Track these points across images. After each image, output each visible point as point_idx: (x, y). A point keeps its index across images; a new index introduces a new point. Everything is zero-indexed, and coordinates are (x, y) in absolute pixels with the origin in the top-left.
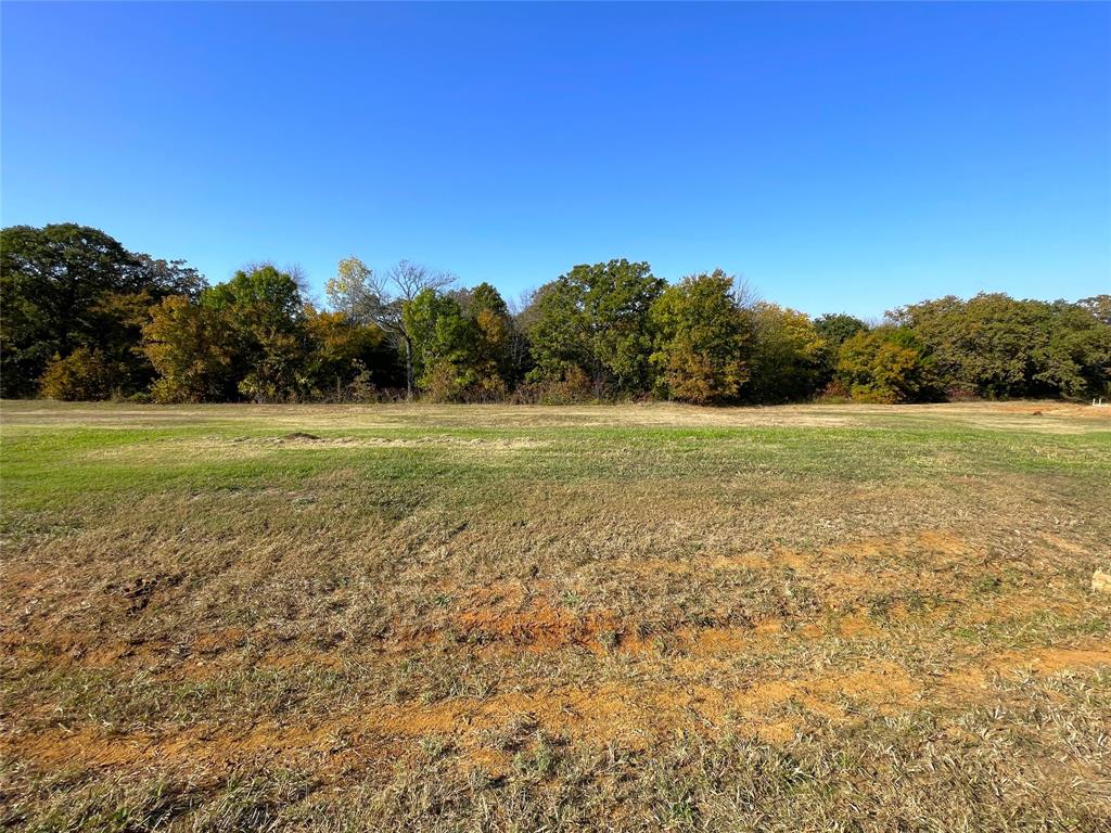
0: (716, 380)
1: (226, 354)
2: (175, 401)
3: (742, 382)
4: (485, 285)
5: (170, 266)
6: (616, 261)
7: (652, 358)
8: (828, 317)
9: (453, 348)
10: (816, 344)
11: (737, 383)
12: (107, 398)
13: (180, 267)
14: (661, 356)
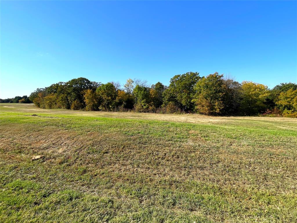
0: (212, 107)
1: (97, 101)
2: (88, 110)
3: (221, 108)
4: (159, 82)
5: (99, 83)
6: (189, 73)
7: (192, 101)
8: (283, 84)
9: (143, 99)
10: (264, 95)
11: (219, 108)
12: (79, 110)
13: (100, 84)
14: (195, 100)
